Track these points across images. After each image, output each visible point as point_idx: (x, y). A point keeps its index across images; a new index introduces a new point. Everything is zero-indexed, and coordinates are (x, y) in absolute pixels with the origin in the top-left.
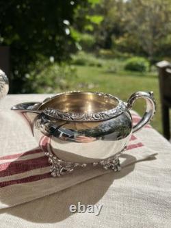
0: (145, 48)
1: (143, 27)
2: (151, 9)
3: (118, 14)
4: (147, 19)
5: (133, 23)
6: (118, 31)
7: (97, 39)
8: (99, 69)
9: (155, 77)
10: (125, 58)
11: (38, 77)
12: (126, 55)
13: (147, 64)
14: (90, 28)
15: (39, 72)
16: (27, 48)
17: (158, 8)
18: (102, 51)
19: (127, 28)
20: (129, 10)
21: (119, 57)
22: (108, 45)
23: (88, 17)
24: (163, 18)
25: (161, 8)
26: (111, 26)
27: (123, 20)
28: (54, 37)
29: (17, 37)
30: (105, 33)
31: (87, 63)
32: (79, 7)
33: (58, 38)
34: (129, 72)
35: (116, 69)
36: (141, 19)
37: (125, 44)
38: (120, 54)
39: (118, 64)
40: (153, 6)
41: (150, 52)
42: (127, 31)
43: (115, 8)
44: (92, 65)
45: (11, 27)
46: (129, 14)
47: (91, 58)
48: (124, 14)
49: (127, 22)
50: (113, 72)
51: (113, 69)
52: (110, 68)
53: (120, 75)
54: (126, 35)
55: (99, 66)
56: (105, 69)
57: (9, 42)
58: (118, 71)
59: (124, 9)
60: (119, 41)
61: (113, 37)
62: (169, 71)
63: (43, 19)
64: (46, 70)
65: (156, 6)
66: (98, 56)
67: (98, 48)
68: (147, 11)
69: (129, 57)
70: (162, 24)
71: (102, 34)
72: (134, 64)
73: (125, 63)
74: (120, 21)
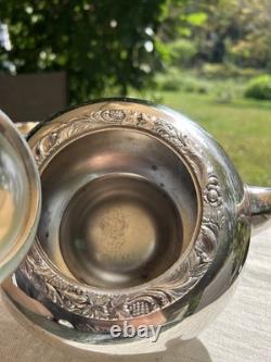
6: (235, 33)
7: (199, 47)
8: (203, 98)
10: (248, 77)
12: (249, 71)
14: (186, 32)
18: (209, 68)
19: (250, 26)
21: (235, 76)
22: (217, 55)
23: (183, 17)
30: (214, 36)
31: (182, 88)
34: (252, 102)
35: (230, 97)
37: (247, 54)
39: (234, 88)
42: (250, 32)
44: (190, 90)
47: (189, 78)
49: (250, 17)
50: (226, 102)
51: (224, 96)
52: (219, 94)
53: (236, 106)
54: (250, 37)
55: (202, 91)
56: (211, 96)
58: (234, 100)
60: (237, 48)
61: (227, 42)
66: (202, 75)
67: (200, 62)
71: (208, 37)
72: (262, 87)
73: (245, 87)
74: (240, 13)
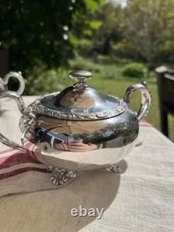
0: (143, 54)
1: (142, 33)
2: (149, 15)
3: (116, 20)
4: (146, 25)
5: (132, 28)
6: (116, 37)
7: (95, 44)
8: (97, 75)
9: (154, 83)
10: (124, 64)
11: (36, 81)
12: (124, 60)
13: (145, 70)
14: (89, 33)
15: (36, 77)
16: (24, 53)
17: (156, 15)
18: (100, 57)
19: (125, 34)
20: (127, 15)
21: (117, 63)
22: (106, 50)
24: (162, 25)
25: (159, 14)
26: (109, 32)
27: (122, 25)
28: (52, 42)
29: (14, 41)
30: (104, 39)
32: (77, 13)
33: (56, 43)
34: (127, 78)
35: (114, 75)
36: (140, 25)
37: (123, 50)
38: (118, 59)
39: (116, 70)
40: (151, 12)
41: (149, 59)
42: (125, 37)
43: (113, 14)
44: (90, 70)
45: (9, 32)
46: (127, 19)
47: (89, 63)
48: (122, 19)
49: (125, 28)
50: (111, 78)
51: (111, 74)
52: (108, 74)
53: (119, 80)
54: (124, 41)
55: (97, 71)
56: (103, 74)
57: (7, 46)
58: (116, 77)
59: (123, 15)
60: (117, 47)
61: (111, 43)
62: (167, 76)
63: (42, 24)
64: (44, 74)
65: (154, 12)
66: (96, 62)
67: (95, 53)
68: (146, 17)
69: (127, 63)
70: (160, 31)
71: (100, 39)
72: (132, 70)
73: (123, 69)
74: (118, 26)
